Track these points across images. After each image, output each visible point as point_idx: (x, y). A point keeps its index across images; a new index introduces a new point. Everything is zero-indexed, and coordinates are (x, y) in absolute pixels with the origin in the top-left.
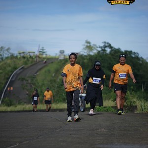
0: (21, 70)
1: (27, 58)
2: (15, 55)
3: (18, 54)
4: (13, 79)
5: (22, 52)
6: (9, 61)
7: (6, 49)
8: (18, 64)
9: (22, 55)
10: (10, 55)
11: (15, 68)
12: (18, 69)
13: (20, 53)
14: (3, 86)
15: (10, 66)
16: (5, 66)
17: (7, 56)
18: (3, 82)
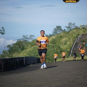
0: (82, 36)
1: (85, 29)
2: (78, 27)
3: (80, 27)
4: (78, 41)
5: (82, 25)
6: (75, 31)
7: (73, 24)
8: (80, 32)
9: (82, 27)
10: (75, 27)
11: (79, 35)
12: (80, 35)
13: (81, 26)
14: (72, 45)
15: (75, 34)
16: (72, 33)
17: (73, 28)
18: (72, 43)
